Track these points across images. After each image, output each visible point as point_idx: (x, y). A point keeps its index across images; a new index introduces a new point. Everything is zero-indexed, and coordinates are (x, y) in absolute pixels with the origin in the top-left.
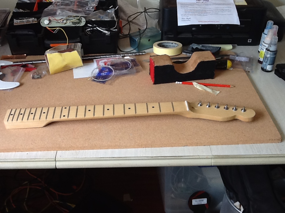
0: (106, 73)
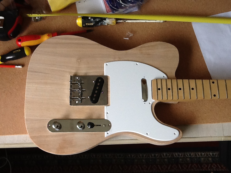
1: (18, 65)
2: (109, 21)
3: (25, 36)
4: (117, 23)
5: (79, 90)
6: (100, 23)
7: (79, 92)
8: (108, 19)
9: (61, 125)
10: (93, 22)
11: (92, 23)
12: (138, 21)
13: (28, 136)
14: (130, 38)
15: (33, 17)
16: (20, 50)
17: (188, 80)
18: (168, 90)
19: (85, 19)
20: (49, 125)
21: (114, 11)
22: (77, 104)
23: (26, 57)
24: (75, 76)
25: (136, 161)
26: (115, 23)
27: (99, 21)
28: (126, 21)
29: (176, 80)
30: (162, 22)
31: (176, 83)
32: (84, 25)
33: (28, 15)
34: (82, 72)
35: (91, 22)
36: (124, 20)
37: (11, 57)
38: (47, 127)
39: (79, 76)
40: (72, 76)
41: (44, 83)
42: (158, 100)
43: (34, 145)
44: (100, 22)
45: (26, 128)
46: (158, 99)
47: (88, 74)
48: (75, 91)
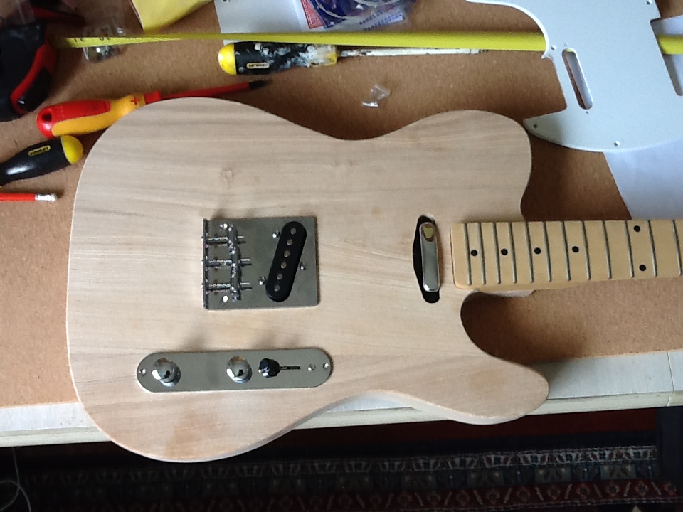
1: (43, 193)
2: (318, 54)
3: (64, 104)
4: (340, 59)
5: (230, 261)
6: (289, 63)
7: (233, 267)
8: (313, 48)
9: (177, 370)
10: (271, 58)
11: (265, 63)
12: (404, 52)
13: (78, 406)
14: (383, 103)
15: (86, 48)
16: (49, 148)
17: (560, 223)
18: (501, 255)
19: (244, 49)
20: (141, 371)
21: (332, 23)
22: (224, 303)
23: (67, 169)
24: (219, 219)
25: (407, 478)
26: (335, 59)
27: (288, 56)
28: (368, 54)
29: (523, 224)
30: (477, 52)
31: (525, 233)
32: (241, 69)
33: (72, 40)
34: (240, 207)
35: (263, 60)
36: (362, 51)
37: (23, 169)
38: (136, 377)
39: (230, 219)
40: (209, 219)
41: (125, 244)
42: (471, 287)
43: (100, 435)
44: (291, 58)
45: (73, 382)
46: (471, 284)
47: (257, 215)
48: (219, 265)
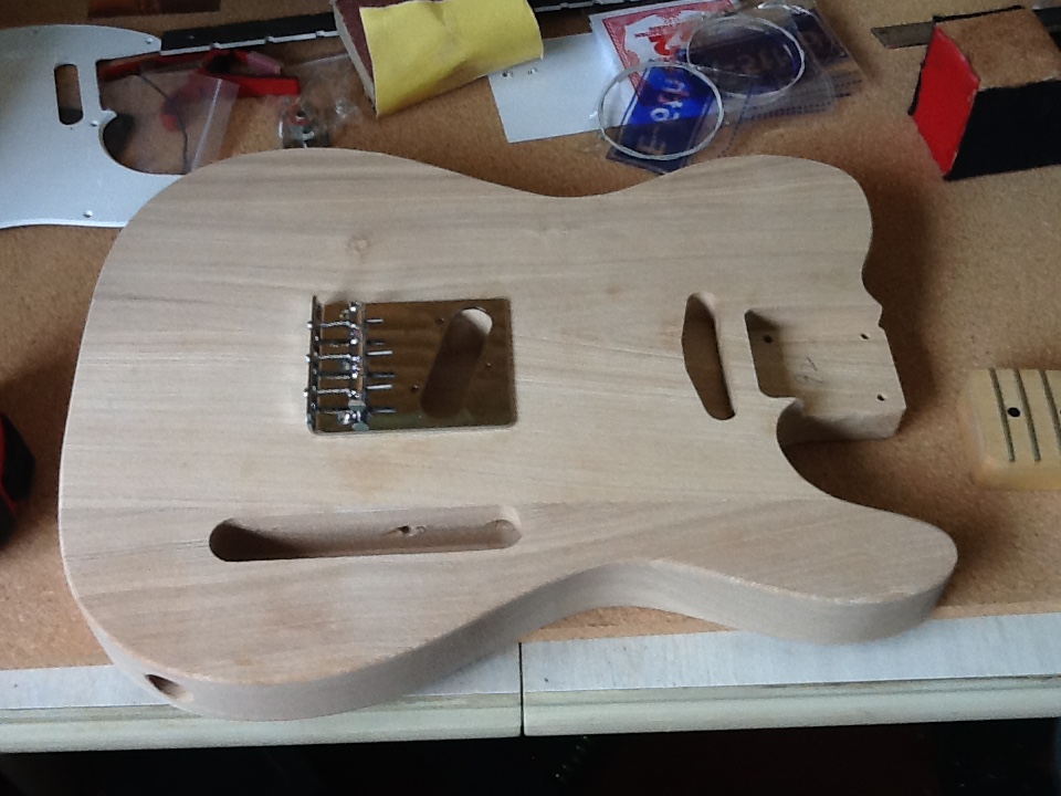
0: (677, 109)
39: (360, 303)
